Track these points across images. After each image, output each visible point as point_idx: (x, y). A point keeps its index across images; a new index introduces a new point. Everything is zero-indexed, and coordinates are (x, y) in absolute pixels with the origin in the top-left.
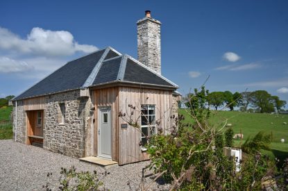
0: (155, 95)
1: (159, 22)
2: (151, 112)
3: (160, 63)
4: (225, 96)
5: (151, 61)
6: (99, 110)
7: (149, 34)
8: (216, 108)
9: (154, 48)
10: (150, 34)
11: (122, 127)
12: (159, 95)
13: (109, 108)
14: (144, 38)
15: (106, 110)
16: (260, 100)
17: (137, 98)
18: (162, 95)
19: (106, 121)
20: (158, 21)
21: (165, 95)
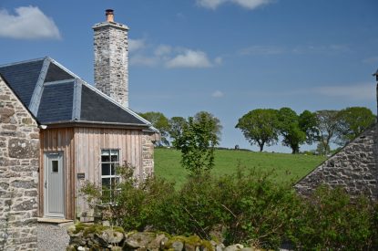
0: (120, 136)
1: (126, 28)
2: (115, 158)
3: (126, 87)
4: (281, 120)
5: (114, 86)
6: (45, 156)
7: (111, 46)
8: (262, 146)
9: (118, 66)
10: (113, 47)
11: (79, 178)
12: (124, 136)
13: (61, 154)
14: (104, 52)
15: (56, 156)
16: (355, 129)
17: (96, 141)
18: (129, 136)
19: (55, 169)
20: (124, 27)
21: (133, 136)
